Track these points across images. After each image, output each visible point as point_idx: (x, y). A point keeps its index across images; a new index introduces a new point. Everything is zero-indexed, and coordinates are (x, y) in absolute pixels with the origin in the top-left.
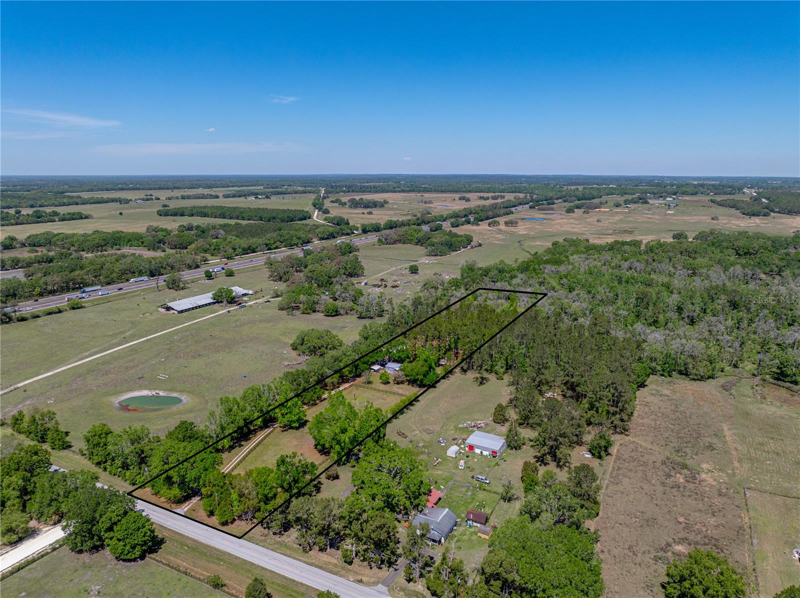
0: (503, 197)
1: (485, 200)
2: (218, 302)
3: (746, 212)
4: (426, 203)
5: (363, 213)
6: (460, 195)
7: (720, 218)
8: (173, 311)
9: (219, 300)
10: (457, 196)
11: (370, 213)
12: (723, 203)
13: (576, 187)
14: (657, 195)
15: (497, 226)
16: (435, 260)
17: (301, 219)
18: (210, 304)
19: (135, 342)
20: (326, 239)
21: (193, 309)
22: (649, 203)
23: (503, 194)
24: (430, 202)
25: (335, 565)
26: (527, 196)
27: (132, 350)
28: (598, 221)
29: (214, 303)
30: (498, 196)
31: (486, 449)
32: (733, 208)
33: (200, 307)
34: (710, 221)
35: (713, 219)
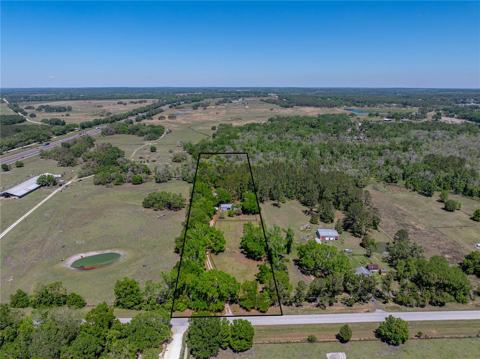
0: (145, 102)
1: (135, 104)
2: (42, 186)
3: (283, 106)
4: (98, 107)
5: (63, 116)
6: (118, 101)
7: (274, 109)
8: (13, 197)
9: (43, 184)
10: (116, 102)
11: (68, 115)
12: (269, 101)
13: (183, 94)
14: (233, 98)
15: (164, 119)
16: (155, 142)
17: (20, 122)
18: (37, 188)
19: (15, 224)
20: (61, 134)
21: (27, 193)
22: (232, 102)
23: (145, 100)
24: (101, 106)
25: (345, 309)
26: (160, 100)
27: (22, 230)
28: (217, 113)
29: (40, 187)
30: (143, 101)
31: (332, 237)
32: (274, 103)
33: (31, 191)
34: (270, 111)
35: (271, 110)
